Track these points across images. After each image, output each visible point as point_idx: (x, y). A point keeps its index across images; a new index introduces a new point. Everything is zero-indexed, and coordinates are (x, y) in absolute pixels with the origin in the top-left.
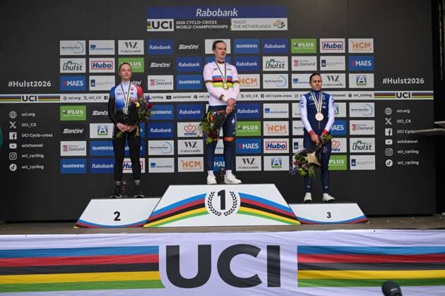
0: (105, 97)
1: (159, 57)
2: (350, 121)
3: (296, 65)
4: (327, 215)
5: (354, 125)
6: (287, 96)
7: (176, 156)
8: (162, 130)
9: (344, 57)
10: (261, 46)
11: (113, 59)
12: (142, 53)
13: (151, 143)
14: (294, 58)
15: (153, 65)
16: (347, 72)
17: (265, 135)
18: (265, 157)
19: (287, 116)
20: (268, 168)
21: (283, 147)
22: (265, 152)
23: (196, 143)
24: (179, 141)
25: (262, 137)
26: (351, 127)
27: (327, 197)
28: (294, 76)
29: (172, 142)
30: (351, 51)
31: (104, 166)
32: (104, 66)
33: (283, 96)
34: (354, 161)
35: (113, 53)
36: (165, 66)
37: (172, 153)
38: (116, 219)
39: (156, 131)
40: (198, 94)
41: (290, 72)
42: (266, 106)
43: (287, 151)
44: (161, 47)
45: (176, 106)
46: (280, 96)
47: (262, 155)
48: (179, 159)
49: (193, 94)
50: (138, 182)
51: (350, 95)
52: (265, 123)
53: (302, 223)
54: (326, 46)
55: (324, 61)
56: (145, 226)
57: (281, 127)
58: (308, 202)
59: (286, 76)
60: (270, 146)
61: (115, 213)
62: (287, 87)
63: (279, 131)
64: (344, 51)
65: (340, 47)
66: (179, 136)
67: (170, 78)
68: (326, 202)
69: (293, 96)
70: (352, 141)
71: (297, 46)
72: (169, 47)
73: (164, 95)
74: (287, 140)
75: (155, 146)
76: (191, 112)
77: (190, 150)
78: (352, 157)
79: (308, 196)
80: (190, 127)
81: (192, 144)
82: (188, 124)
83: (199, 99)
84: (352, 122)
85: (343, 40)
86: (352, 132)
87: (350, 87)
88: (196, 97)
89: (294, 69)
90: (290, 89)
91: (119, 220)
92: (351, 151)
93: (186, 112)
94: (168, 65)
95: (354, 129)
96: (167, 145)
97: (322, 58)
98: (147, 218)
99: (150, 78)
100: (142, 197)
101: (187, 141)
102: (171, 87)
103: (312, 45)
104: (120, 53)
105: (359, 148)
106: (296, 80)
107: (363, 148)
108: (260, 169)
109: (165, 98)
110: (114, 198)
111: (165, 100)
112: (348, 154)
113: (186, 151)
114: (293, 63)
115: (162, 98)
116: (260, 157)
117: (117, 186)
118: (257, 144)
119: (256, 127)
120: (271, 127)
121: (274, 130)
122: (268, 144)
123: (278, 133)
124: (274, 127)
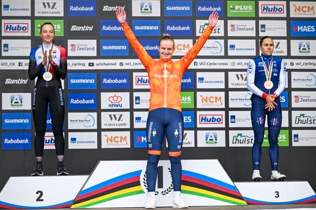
0: (20, 63)
1: (80, 19)
2: (293, 92)
3: (233, 30)
4: (275, 194)
5: (296, 97)
6: (223, 64)
7: (99, 130)
8: (83, 102)
9: (285, 22)
10: (194, 8)
11: (29, 21)
12: (62, 15)
13: (71, 116)
14: (230, 22)
15: (74, 28)
16: (289, 38)
17: (198, 107)
18: (198, 132)
19: (223, 86)
20: (202, 143)
21: (219, 120)
22: (199, 126)
23: (121, 115)
24: (102, 113)
25: (196, 109)
26: (293, 99)
27: (276, 174)
28: (230, 42)
29: (95, 114)
30: (292, 15)
31: (17, 141)
32: (18, 28)
33: (219, 64)
34: (296, 136)
35: (29, 14)
36: (87, 29)
37: (95, 127)
38: (38, 200)
39: (77, 102)
40: (125, 61)
41: (226, 38)
42: (199, 75)
43: (223, 125)
44: (83, 9)
45: (100, 74)
46: (216, 64)
47: (196, 129)
48: (103, 133)
49: (118, 61)
50: (61, 157)
51: (292, 64)
52: (198, 93)
53: (249, 204)
54: (266, 9)
55: (263, 26)
56: (73, 207)
57: (216, 98)
58: (257, 180)
59: (222, 42)
60: (204, 119)
61: (37, 193)
62: (223, 54)
63: (214, 103)
64: (285, 15)
65: (280, 10)
66: (103, 107)
67: (93, 43)
68: (275, 180)
69: (229, 64)
70: (295, 114)
71: (233, 9)
72: (92, 9)
73: (87, 62)
74: (223, 113)
75: (75, 119)
76: (116, 81)
77: (115, 124)
78: (294, 132)
79: (257, 174)
80: (115, 98)
81: (118, 117)
82: (112, 94)
83: (125, 67)
84: (294, 94)
85: (284, 3)
86: (294, 105)
87: (292, 55)
88: (121, 64)
89: (230, 34)
90: (226, 56)
91: (42, 200)
92: (294, 125)
93: (110, 81)
94: (91, 28)
95: (297, 101)
96: (89, 118)
97: (261, 22)
98: (74, 198)
99: (70, 42)
100: (66, 175)
101: (112, 113)
102: (94, 53)
103: (250, 8)
104: (36, 15)
105: (302, 122)
106: (233, 47)
107: (306, 122)
108: (193, 145)
109: (87, 65)
110: (36, 175)
111: (87, 67)
112: (290, 128)
113: (110, 125)
114: (229, 28)
115: (84, 65)
116: (193, 132)
117: (38, 163)
118: (190, 117)
119: (188, 98)
120: (205, 98)
121: (208, 101)
122: (202, 117)
123: (213, 105)
124: (208, 98)
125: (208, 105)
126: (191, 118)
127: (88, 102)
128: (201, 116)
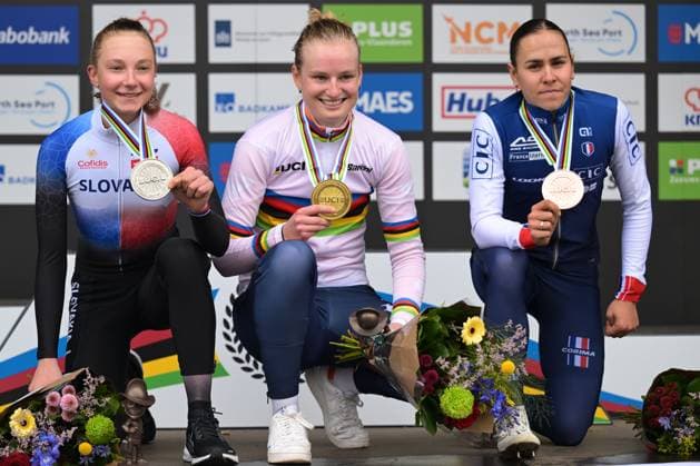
8: (30, 37)
18: (438, 147)
23: (164, 88)
25: (427, 68)
29: (72, 82)
39: (8, 36)
47: (428, 137)
52: (438, 10)
57: (502, 28)
60: (458, 102)
63: (494, 44)
96: (51, 95)
116: (418, 146)
118: (409, 94)
119: (403, 26)
120: (463, 29)
121: (473, 38)
122: (452, 96)
123: (489, 51)
124: (473, 28)
125: (475, 51)
126: (412, 99)
127: (46, 38)
128: (448, 93)
